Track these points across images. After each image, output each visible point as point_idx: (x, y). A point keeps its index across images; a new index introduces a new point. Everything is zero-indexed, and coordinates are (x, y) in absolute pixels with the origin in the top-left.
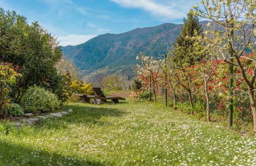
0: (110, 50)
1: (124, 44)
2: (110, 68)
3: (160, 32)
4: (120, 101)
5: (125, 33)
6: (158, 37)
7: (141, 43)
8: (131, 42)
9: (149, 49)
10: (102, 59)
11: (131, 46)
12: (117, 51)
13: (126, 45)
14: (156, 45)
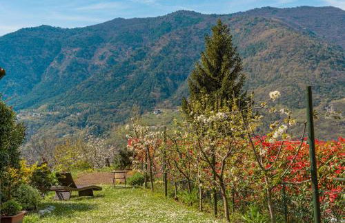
0: (52, 65)
1: (87, 53)
2: (51, 108)
3: (169, 30)
4: (95, 193)
5: (89, 28)
6: (164, 41)
7: (128, 53)
8: (104, 50)
9: (145, 67)
10: (30, 87)
11: (102, 58)
12: (70, 69)
13: (91, 56)
14: (161, 58)
